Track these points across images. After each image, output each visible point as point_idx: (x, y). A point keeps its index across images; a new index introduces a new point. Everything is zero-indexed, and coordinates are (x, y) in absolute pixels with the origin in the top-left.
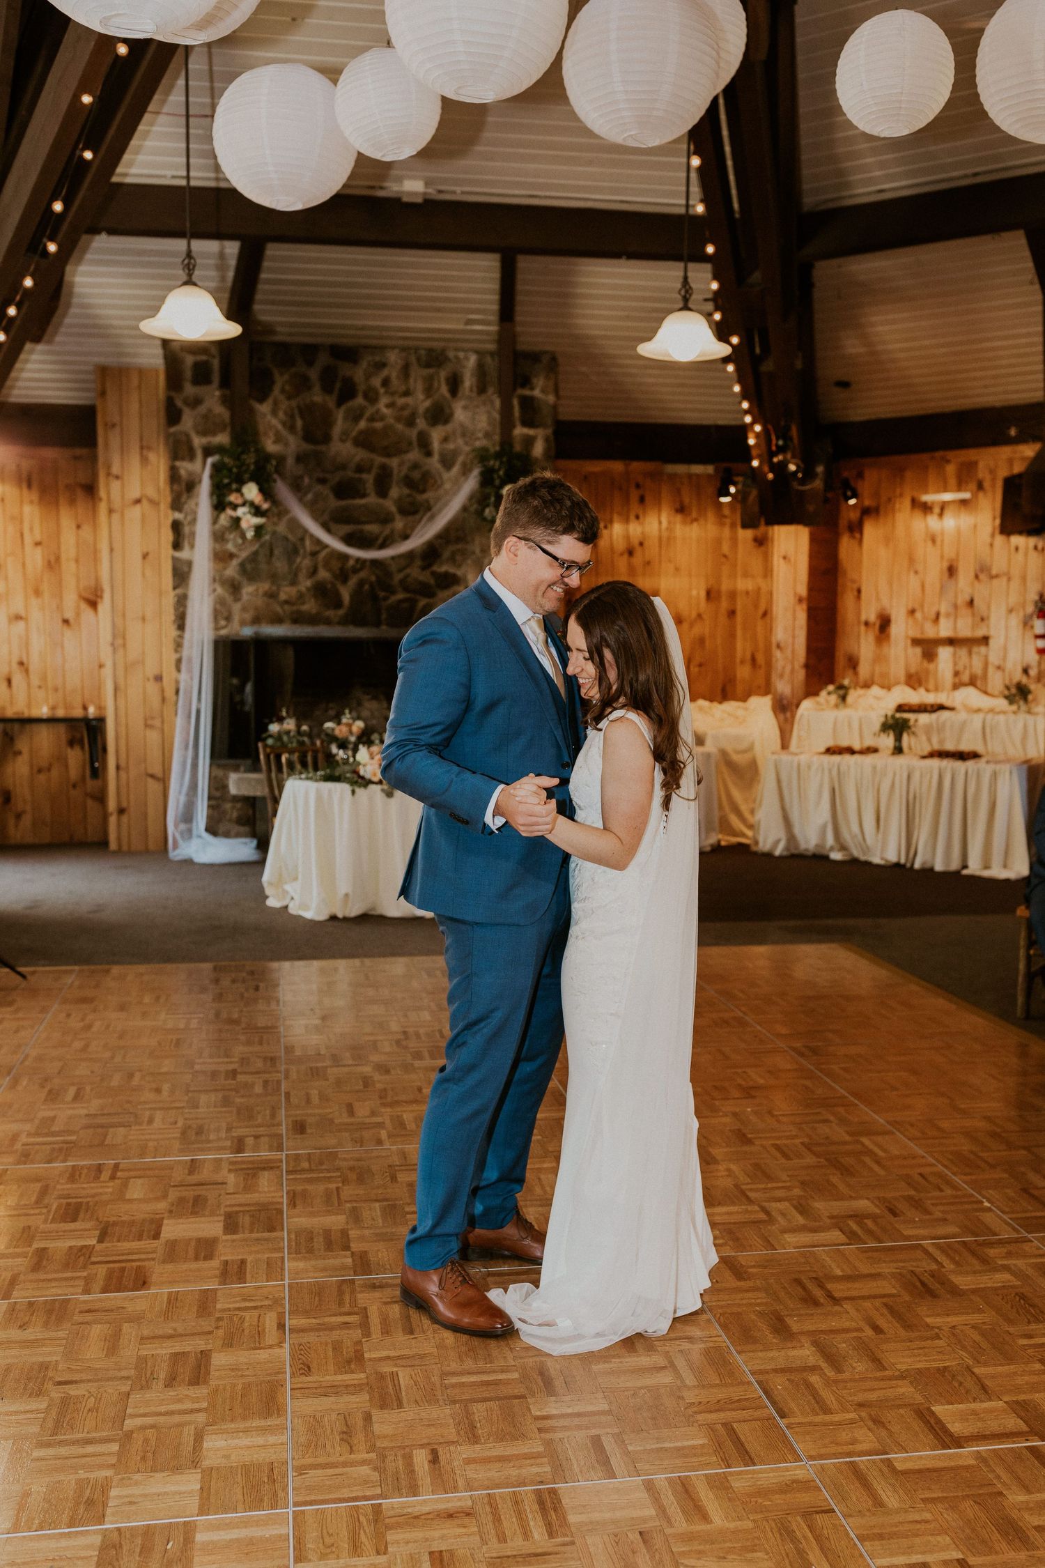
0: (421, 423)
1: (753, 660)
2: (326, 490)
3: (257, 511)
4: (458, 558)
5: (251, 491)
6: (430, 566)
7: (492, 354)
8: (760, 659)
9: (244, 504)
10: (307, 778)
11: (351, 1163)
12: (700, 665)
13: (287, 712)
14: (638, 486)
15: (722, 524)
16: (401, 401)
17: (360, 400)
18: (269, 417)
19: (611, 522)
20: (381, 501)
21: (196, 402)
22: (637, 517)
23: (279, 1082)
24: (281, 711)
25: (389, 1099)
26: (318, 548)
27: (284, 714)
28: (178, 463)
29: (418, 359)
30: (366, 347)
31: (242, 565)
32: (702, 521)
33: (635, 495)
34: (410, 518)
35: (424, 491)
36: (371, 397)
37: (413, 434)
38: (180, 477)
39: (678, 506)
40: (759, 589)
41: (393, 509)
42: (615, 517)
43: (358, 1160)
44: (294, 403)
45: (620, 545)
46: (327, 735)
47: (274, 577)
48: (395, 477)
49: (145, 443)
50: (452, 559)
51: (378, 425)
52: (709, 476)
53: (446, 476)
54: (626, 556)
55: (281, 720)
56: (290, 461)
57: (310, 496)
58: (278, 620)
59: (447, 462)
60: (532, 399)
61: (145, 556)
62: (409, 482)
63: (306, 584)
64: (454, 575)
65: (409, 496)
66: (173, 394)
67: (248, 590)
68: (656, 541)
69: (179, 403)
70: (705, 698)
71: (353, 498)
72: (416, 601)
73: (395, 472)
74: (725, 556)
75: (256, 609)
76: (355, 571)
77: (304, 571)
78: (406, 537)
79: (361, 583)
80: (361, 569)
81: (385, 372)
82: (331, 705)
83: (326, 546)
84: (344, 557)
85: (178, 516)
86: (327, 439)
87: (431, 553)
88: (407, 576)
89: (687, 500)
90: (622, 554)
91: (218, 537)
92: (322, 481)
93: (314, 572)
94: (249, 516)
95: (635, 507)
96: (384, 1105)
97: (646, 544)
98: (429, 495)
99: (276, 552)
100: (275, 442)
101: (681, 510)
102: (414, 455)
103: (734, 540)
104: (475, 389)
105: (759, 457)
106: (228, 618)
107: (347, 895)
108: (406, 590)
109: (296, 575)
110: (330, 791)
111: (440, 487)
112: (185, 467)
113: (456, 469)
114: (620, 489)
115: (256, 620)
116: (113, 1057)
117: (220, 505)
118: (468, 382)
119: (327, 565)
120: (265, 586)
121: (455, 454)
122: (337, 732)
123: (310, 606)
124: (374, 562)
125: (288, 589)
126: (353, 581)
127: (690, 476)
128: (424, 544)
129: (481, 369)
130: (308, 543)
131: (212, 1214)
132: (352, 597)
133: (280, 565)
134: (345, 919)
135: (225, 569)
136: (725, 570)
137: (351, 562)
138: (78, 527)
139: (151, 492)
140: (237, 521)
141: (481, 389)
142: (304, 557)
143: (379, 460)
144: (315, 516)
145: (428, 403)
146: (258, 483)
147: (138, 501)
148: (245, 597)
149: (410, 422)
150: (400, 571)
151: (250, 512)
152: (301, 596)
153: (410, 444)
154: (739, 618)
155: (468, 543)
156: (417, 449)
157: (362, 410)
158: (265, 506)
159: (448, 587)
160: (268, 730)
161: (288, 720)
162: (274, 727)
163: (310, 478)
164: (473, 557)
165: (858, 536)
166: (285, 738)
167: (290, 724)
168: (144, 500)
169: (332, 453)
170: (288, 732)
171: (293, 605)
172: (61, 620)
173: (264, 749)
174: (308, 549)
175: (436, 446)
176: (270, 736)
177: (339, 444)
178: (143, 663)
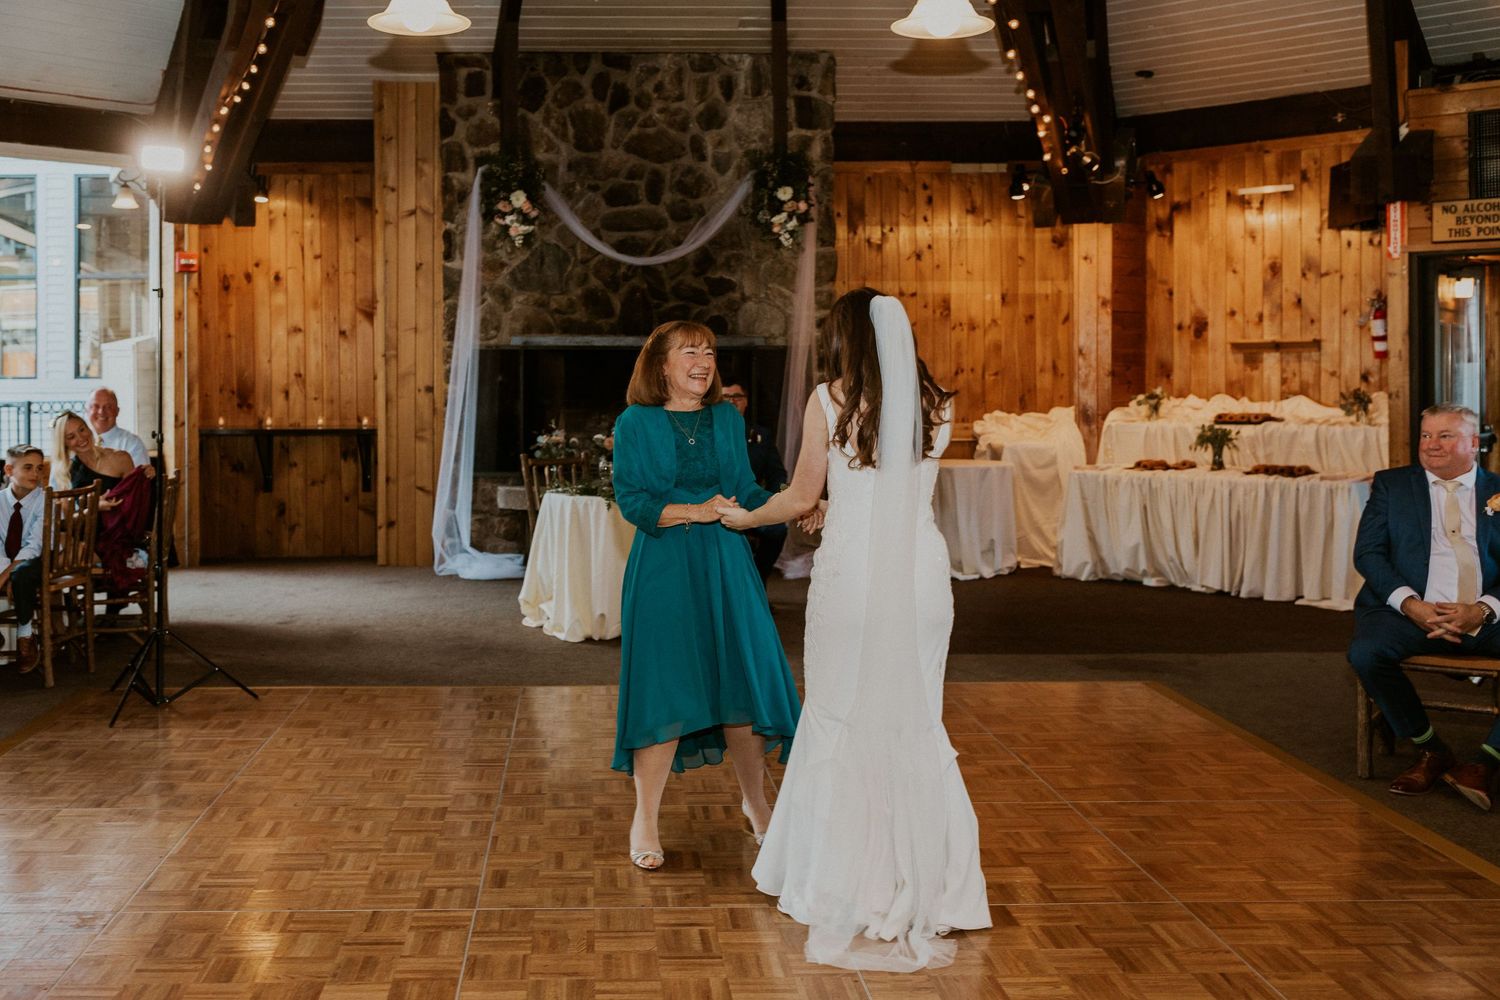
0: (694, 128)
1: (1055, 367)
2: (597, 197)
3: (525, 219)
4: (733, 263)
5: (519, 199)
6: (703, 272)
7: (767, 56)
8: (1063, 367)
9: (511, 213)
10: (564, 492)
11: (547, 926)
12: (996, 374)
13: (557, 424)
14: (925, 187)
15: (1018, 225)
16: (675, 106)
17: (632, 106)
18: (541, 126)
19: (897, 225)
20: (654, 206)
21: (470, 112)
22: (925, 219)
23: (489, 824)
24: (550, 423)
25: (604, 851)
26: (589, 256)
27: (553, 426)
28: (450, 174)
29: (692, 63)
30: (638, 53)
31: (512, 274)
32: (995, 222)
33: (922, 195)
34: (684, 224)
35: (697, 196)
36: (643, 102)
37: (686, 139)
38: (453, 187)
39: (969, 208)
40: (1060, 292)
41: (666, 215)
42: (901, 218)
43: (555, 922)
44: (566, 111)
45: (907, 249)
46: (597, 447)
47: (544, 287)
48: (667, 183)
49: (420, 156)
50: (727, 266)
51: (651, 131)
52: (1002, 175)
53: (720, 179)
54: (914, 259)
55: (550, 432)
56: (562, 169)
57: (581, 204)
58: (547, 330)
59: (721, 166)
60: (809, 99)
61: (418, 267)
62: (681, 187)
63: (576, 292)
64: (729, 281)
65: (683, 201)
66: (446, 105)
67: (518, 301)
68: (947, 243)
69: (452, 115)
70: (1002, 410)
71: (626, 205)
72: (690, 309)
73: (668, 176)
74: (1021, 258)
75: (527, 318)
76: (626, 278)
77: (575, 280)
78: (678, 243)
79: (634, 290)
80: (632, 277)
81: (659, 77)
83: (599, 253)
84: (618, 264)
85: (450, 226)
86: (599, 146)
87: (704, 259)
88: (680, 283)
89: (978, 202)
90: (908, 258)
91: (488, 246)
92: (594, 188)
93: (584, 279)
94: (516, 224)
95: (923, 209)
96: (598, 856)
97: (935, 247)
98: (702, 200)
99: (547, 260)
100: (546, 151)
101: (972, 210)
102: (687, 160)
103: (1031, 242)
104: (750, 92)
105: (1051, 150)
106: (497, 328)
107: (602, 615)
108: (680, 297)
109: (567, 283)
110: (586, 505)
111: (714, 191)
112: (457, 177)
113: (730, 173)
114: (907, 190)
115: (527, 330)
116: (320, 789)
117: (488, 215)
118: (743, 84)
119: (597, 273)
120: (537, 295)
121: (729, 157)
122: (606, 444)
123: (580, 315)
124: (646, 269)
125: (558, 298)
126: (624, 290)
127: (981, 176)
128: (698, 250)
129: (756, 72)
130: (579, 251)
131: (380, 981)
132: (623, 305)
133: (551, 273)
134: (602, 641)
135: (494, 278)
136: (1022, 272)
137: (623, 270)
138: (357, 240)
139: (425, 203)
140: (507, 228)
141: (757, 92)
142: (575, 266)
143: (650, 165)
144: (587, 222)
145: (701, 107)
146: (525, 192)
147: (413, 213)
148: (515, 306)
149: (684, 128)
150: (672, 278)
151: (517, 221)
152: (571, 304)
153: (684, 149)
154: (1038, 322)
155: (742, 248)
156: (690, 154)
157: (635, 116)
158: (534, 214)
159: (722, 294)
160: (537, 442)
161: (557, 432)
162: (542, 440)
163: (582, 186)
164: (749, 262)
165: (1168, 234)
166: (554, 450)
167: (559, 436)
168: (418, 211)
169: (605, 159)
170: (557, 444)
171: (564, 314)
172: (337, 333)
173: (526, 461)
174: (579, 257)
175: (710, 150)
176: (539, 448)
177: (611, 150)
178: (415, 374)
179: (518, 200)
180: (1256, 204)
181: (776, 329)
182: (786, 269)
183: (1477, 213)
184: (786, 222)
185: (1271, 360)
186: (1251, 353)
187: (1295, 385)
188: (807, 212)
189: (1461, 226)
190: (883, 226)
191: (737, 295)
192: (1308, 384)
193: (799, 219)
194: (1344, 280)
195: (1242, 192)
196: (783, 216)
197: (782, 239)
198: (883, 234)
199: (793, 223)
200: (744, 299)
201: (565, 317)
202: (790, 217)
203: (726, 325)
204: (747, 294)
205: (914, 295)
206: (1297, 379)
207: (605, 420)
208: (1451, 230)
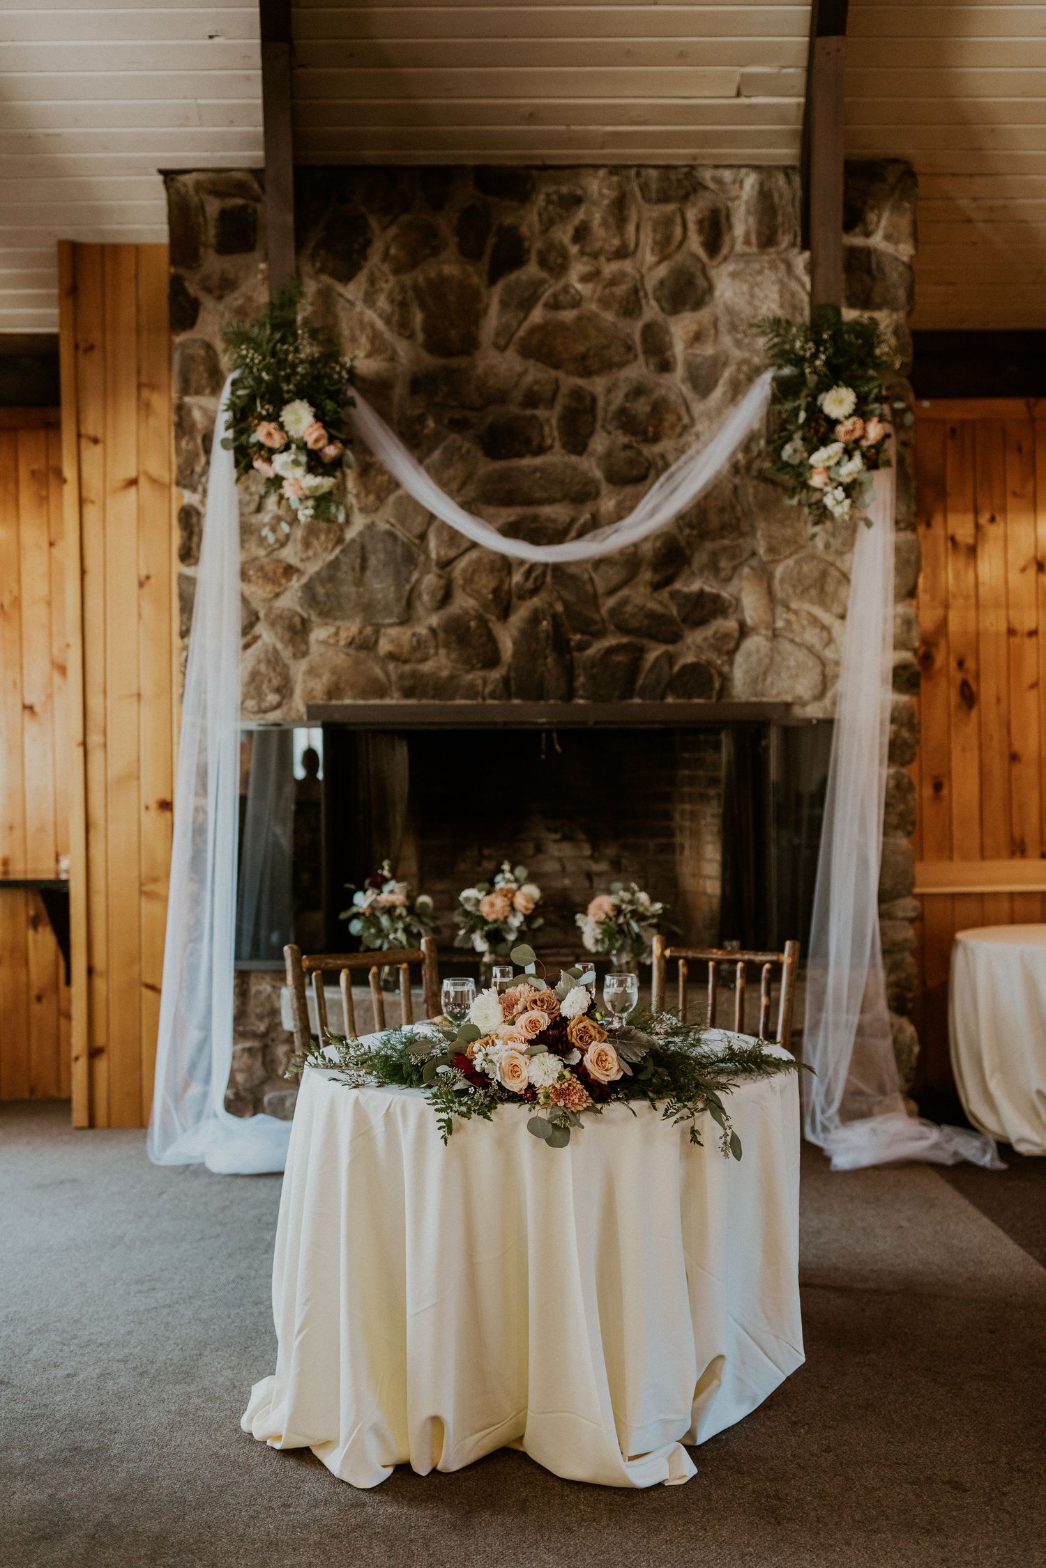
0: (651, 311)
2: (467, 443)
3: (315, 463)
4: (724, 564)
5: (300, 420)
6: (668, 581)
7: (787, 170)
9: (287, 448)
13: (393, 870)
16: (610, 268)
17: (532, 270)
18: (360, 306)
19: (1004, 510)
20: (574, 459)
21: (226, 285)
24: (382, 868)
26: (452, 553)
27: (386, 873)
28: (187, 399)
29: (644, 188)
30: (545, 168)
31: (308, 588)
34: (629, 490)
35: (656, 439)
36: (555, 263)
37: (636, 329)
38: (193, 425)
41: (598, 474)
42: (1011, 502)
44: (407, 279)
45: (1021, 553)
46: (467, 914)
47: (368, 609)
48: (600, 413)
49: (144, 380)
50: (712, 567)
51: (568, 315)
53: (698, 408)
54: (1032, 571)
55: (379, 884)
56: (400, 390)
57: (437, 454)
58: (374, 692)
59: (702, 382)
60: (868, 252)
61: (142, 583)
62: (626, 420)
63: (429, 621)
64: (716, 598)
65: (626, 447)
66: (182, 271)
67: (320, 635)
69: (192, 289)
71: (520, 455)
72: (641, 651)
73: (601, 403)
75: (334, 671)
76: (525, 594)
77: (426, 598)
79: (535, 618)
80: (536, 588)
81: (581, 215)
82: (486, 852)
83: (471, 543)
84: (505, 564)
85: (189, 498)
86: (470, 345)
87: (670, 552)
88: (624, 602)
90: (1023, 570)
92: (459, 425)
93: (446, 597)
94: (298, 474)
98: (665, 445)
99: (373, 561)
100: (369, 356)
102: (638, 370)
104: (753, 239)
106: (283, 689)
108: (623, 629)
109: (409, 605)
111: (686, 427)
112: (198, 405)
113: (717, 394)
114: (1020, 450)
115: (333, 691)
117: (244, 457)
118: (742, 225)
119: (471, 583)
120: (354, 627)
121: (718, 363)
122: (485, 909)
123: (440, 663)
124: (558, 569)
125: (393, 632)
126: (520, 615)
128: (656, 534)
129: (766, 202)
130: (432, 543)
132: (514, 643)
133: (381, 586)
135: (277, 595)
138: (51, 544)
139: (152, 462)
140: (276, 482)
141: (767, 240)
142: (425, 572)
143: (570, 382)
145: (662, 271)
146: (312, 404)
147: (133, 482)
148: (314, 648)
149: (631, 306)
150: (611, 592)
151: (296, 463)
152: (419, 645)
153: (629, 348)
155: (742, 535)
156: (641, 358)
157: (537, 285)
158: (331, 451)
159: (701, 622)
160: (352, 904)
161: (392, 885)
162: (362, 901)
163: (438, 421)
164: (754, 562)
166: (385, 921)
167: (393, 893)
168: (143, 481)
169: (480, 370)
170: (390, 910)
171: (405, 662)
172: (19, 707)
173: (297, 962)
174: (434, 555)
175: (679, 349)
176: (357, 916)
177: (493, 353)
178: (138, 778)
179: (298, 421)
181: (803, 687)
182: (824, 574)
184: (838, 464)
188: (878, 446)
190: (976, 512)
191: (731, 625)
193: (864, 456)
196: (835, 449)
197: (829, 501)
198: (978, 527)
199: (853, 467)
200: (744, 631)
201: (407, 668)
202: (848, 453)
203: (710, 681)
204: (749, 622)
205: (1033, 633)
207: (489, 858)
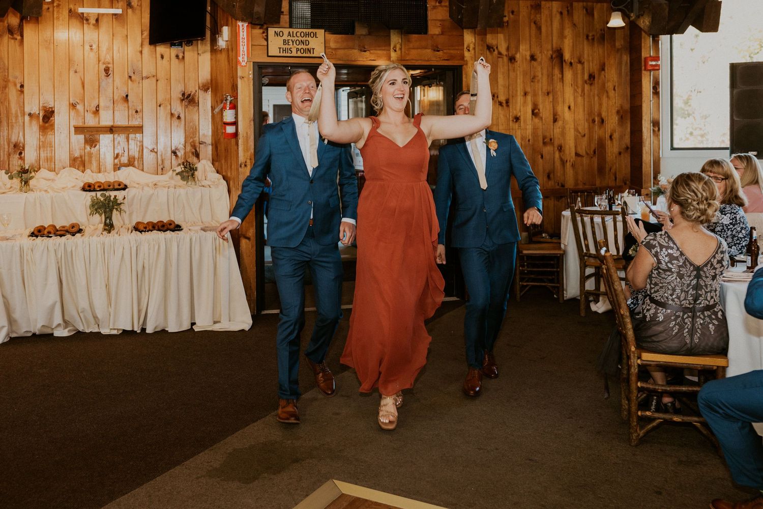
165: (19, 38)
180: (93, 21)
183: (296, 38)
185: (105, 140)
186: (91, 135)
187: (124, 160)
189: (287, 46)
192: (134, 158)
194: (159, 82)
195: (81, 10)
206: (126, 154)
208: (280, 48)
